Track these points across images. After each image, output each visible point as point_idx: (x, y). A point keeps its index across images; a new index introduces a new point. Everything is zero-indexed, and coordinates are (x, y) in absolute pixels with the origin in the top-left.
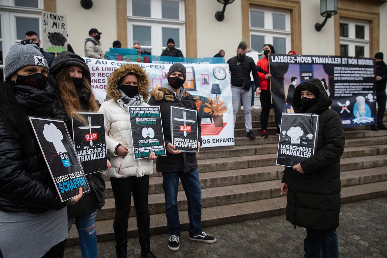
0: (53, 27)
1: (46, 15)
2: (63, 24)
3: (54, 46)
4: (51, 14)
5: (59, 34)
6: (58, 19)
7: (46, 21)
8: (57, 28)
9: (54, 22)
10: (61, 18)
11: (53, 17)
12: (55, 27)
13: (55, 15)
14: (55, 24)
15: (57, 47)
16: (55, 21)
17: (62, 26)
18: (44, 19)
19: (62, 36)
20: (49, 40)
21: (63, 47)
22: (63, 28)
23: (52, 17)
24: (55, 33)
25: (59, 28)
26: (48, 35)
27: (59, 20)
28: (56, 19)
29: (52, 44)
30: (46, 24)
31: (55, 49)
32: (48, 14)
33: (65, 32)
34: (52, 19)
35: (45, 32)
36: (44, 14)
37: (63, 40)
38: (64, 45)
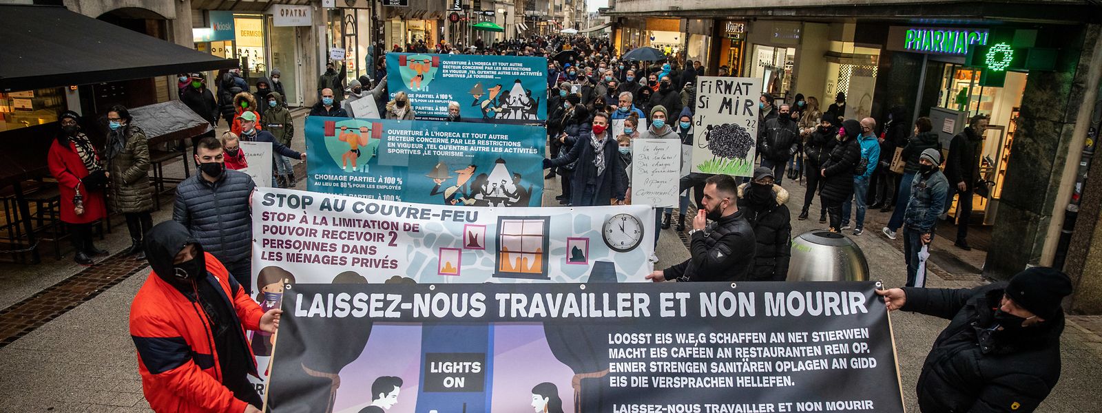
0: (720, 112)
1: (707, 84)
2: (747, 101)
3: (718, 158)
5: (735, 128)
6: (736, 90)
7: (704, 99)
8: (730, 113)
9: (725, 98)
10: (743, 88)
11: (723, 87)
13: (729, 83)
14: (727, 103)
16: (728, 97)
17: (746, 106)
18: (702, 94)
19: (743, 133)
20: (707, 143)
21: (743, 160)
22: (747, 111)
23: (720, 89)
24: (725, 125)
25: (736, 114)
26: (707, 131)
27: (738, 92)
28: (730, 93)
29: (713, 152)
30: (703, 107)
31: (720, 166)
32: (711, 82)
33: (752, 123)
34: (721, 92)
35: (700, 124)
36: (703, 82)
37: (744, 143)
38: (746, 155)
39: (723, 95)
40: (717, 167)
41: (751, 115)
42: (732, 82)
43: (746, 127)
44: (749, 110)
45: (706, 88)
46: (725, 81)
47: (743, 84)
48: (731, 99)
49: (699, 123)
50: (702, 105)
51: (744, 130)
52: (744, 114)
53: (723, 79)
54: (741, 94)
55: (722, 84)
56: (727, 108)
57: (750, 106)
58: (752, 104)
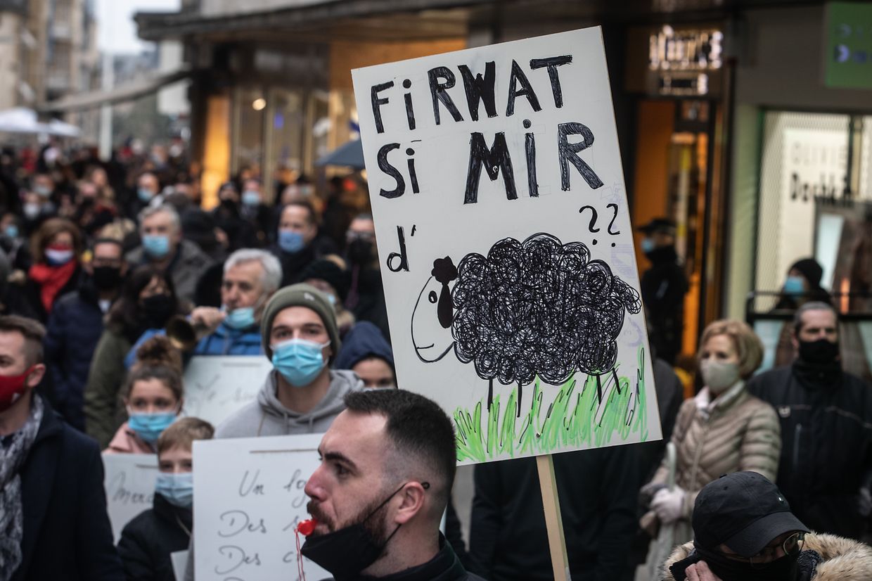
0: (471, 195)
1: (395, 95)
2: (567, 129)
3: (505, 392)
4: (434, 74)
6: (513, 94)
7: (397, 159)
8: (512, 194)
9: (477, 139)
10: (539, 80)
11: (458, 94)
12: (491, 188)
13: (478, 70)
14: (489, 157)
15: (538, 397)
16: (488, 128)
17: (568, 153)
18: (385, 139)
19: (580, 266)
20: (446, 337)
21: (606, 378)
22: (574, 172)
23: (450, 105)
25: (534, 191)
26: (437, 287)
27: (522, 102)
28: (491, 112)
29: (480, 371)
30: (399, 191)
31: (521, 423)
32: (407, 84)
33: (605, 216)
34: (457, 117)
35: (404, 265)
36: (376, 89)
37: (593, 304)
38: (613, 352)
39: (469, 126)
40: (509, 428)
41: (595, 182)
42: (491, 67)
43: (586, 238)
44: (583, 167)
45: (394, 113)
46: (464, 69)
47: (535, 64)
48: (500, 138)
49: (396, 262)
50: (391, 184)
51: (581, 249)
52: (566, 185)
53: (452, 59)
54: (536, 107)
55: (451, 82)
56: (493, 176)
57: (580, 147)
58: (589, 139)
